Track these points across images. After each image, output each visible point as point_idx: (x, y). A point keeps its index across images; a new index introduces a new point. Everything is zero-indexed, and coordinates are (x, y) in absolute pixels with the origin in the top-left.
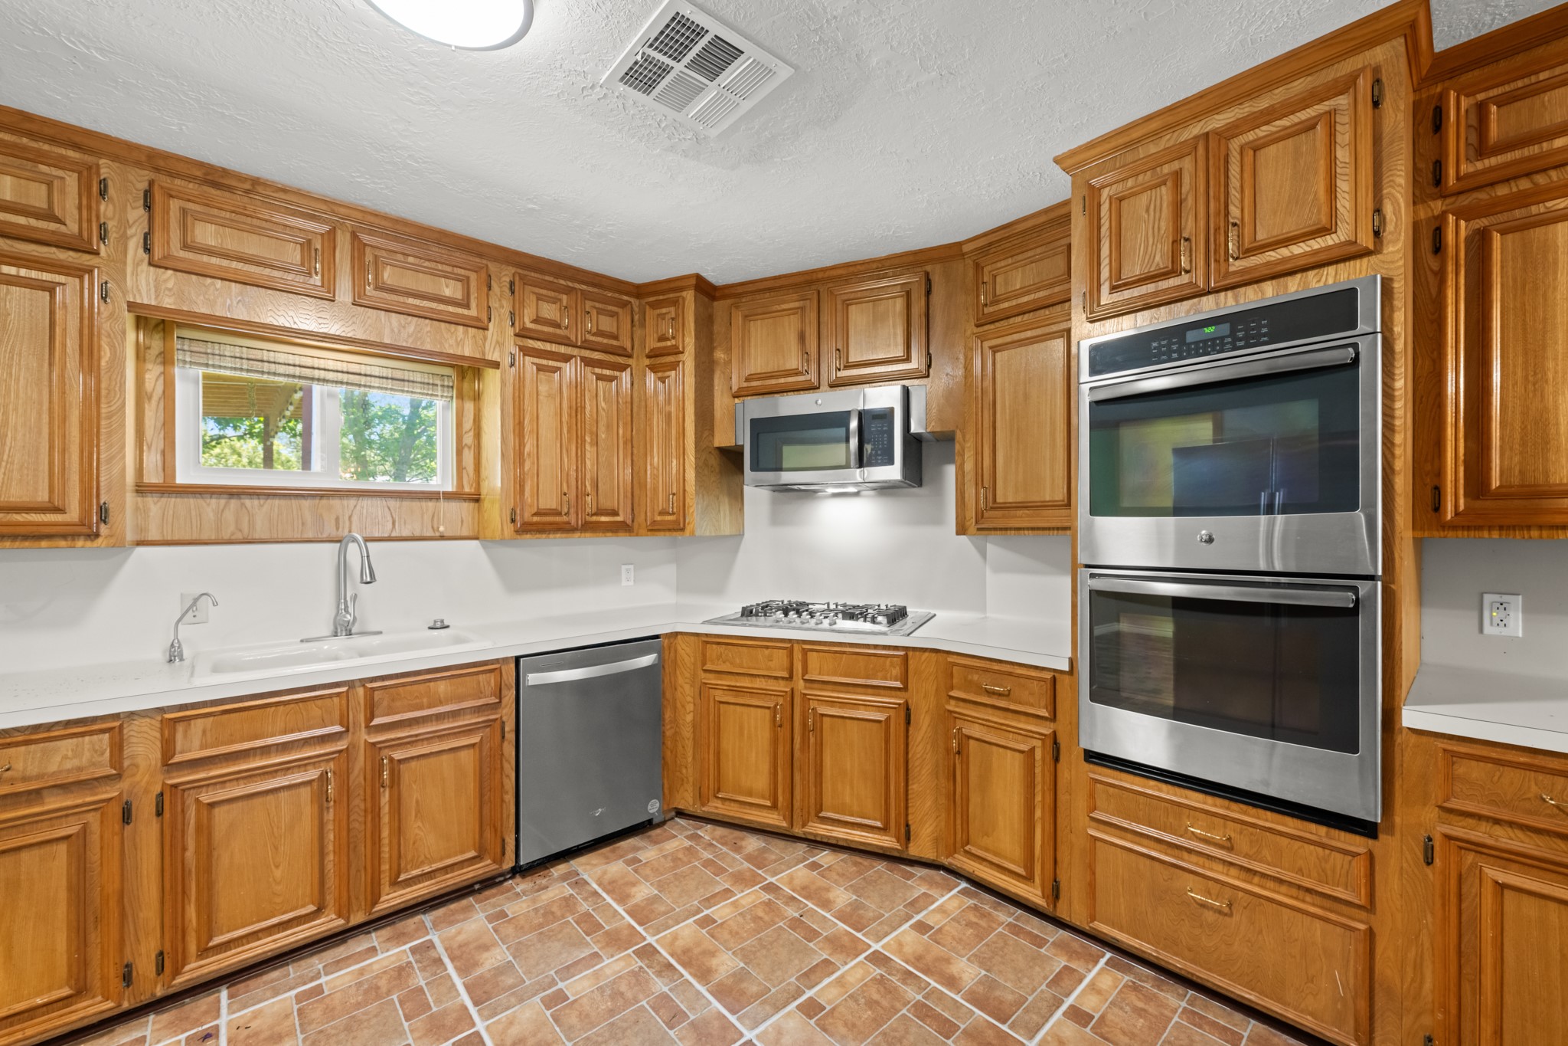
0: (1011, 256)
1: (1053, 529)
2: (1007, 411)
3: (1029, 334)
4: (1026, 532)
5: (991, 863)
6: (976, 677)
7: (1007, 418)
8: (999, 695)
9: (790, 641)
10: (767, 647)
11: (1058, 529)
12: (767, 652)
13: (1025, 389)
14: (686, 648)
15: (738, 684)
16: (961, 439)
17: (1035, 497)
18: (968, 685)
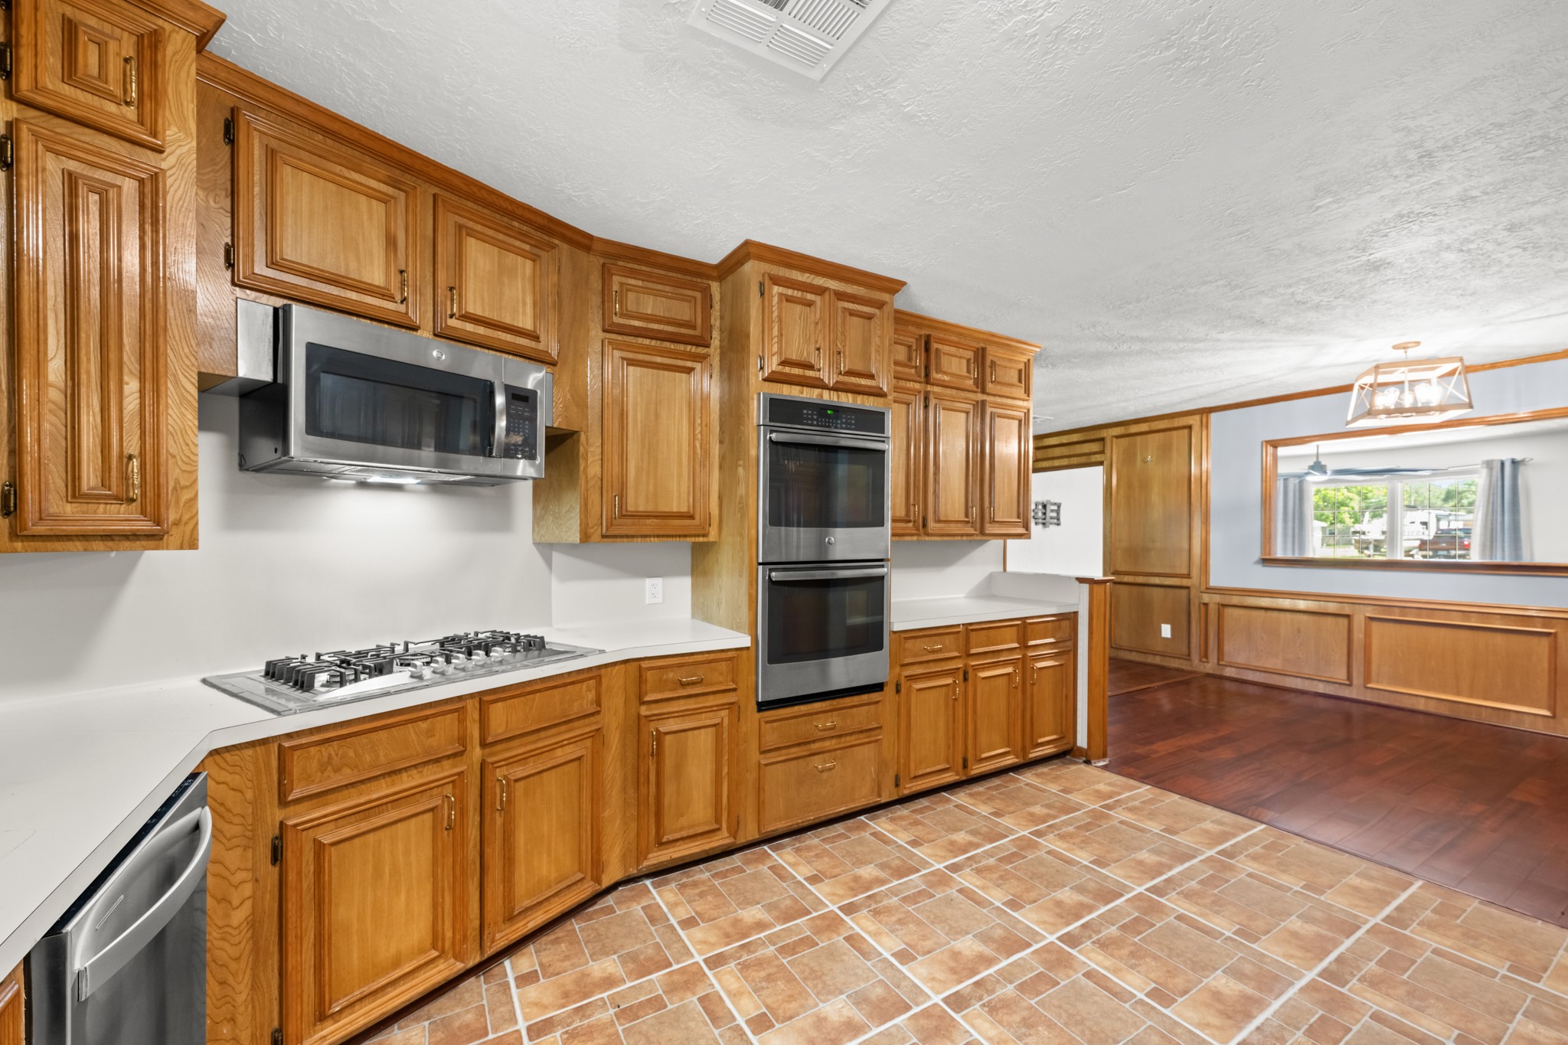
0: (643, 280)
1: (676, 536)
2: (639, 425)
3: (659, 360)
4: (652, 539)
5: (682, 839)
6: (671, 675)
7: (639, 430)
8: (693, 683)
9: (460, 698)
10: (426, 718)
11: (680, 536)
12: (423, 725)
13: (656, 408)
14: (229, 778)
15: (375, 796)
16: (585, 443)
17: (663, 508)
18: (662, 686)
